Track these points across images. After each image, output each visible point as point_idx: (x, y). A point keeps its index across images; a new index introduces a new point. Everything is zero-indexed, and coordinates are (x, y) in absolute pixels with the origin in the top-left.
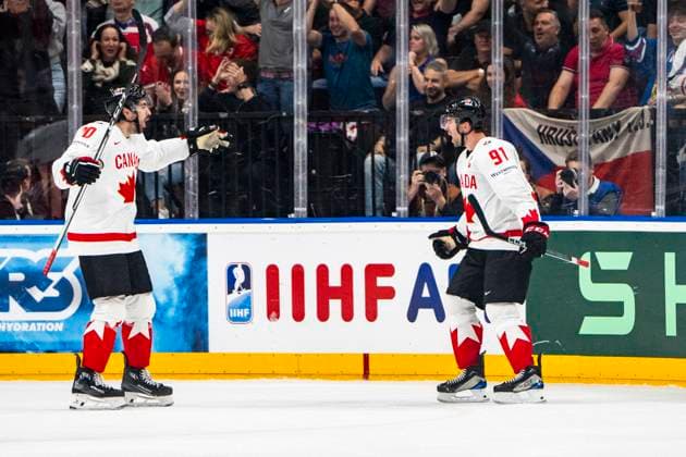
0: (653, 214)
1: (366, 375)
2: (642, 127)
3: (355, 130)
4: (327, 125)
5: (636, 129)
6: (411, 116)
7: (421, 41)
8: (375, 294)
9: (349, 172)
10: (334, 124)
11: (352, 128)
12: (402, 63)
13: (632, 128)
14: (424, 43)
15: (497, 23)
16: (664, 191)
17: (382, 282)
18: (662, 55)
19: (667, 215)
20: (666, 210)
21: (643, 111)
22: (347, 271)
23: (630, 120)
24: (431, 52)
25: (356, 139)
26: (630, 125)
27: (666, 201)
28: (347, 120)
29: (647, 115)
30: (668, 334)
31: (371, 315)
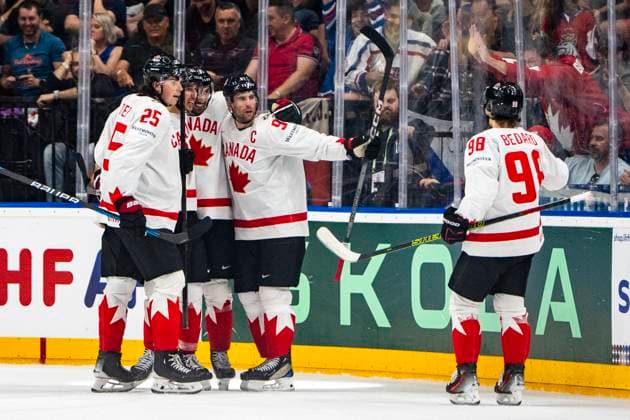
0: (330, 204)
1: (43, 359)
2: (320, 118)
3: (37, 116)
4: (9, 110)
5: (314, 120)
6: (92, 102)
7: (101, 29)
8: (53, 279)
9: (29, 158)
10: (16, 110)
11: (33, 114)
12: (84, 51)
13: (311, 118)
14: (104, 31)
15: (179, 13)
16: (341, 182)
17: (60, 267)
18: (340, 47)
19: (343, 205)
20: (342, 199)
21: (321, 102)
22: (26, 256)
23: (308, 111)
24: (110, 40)
25: (37, 125)
26: (308, 116)
27: (343, 190)
28: (28, 106)
29: (325, 105)
30: (342, 323)
31: (49, 299)
